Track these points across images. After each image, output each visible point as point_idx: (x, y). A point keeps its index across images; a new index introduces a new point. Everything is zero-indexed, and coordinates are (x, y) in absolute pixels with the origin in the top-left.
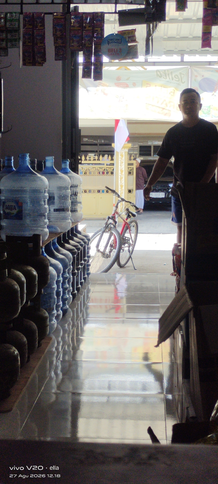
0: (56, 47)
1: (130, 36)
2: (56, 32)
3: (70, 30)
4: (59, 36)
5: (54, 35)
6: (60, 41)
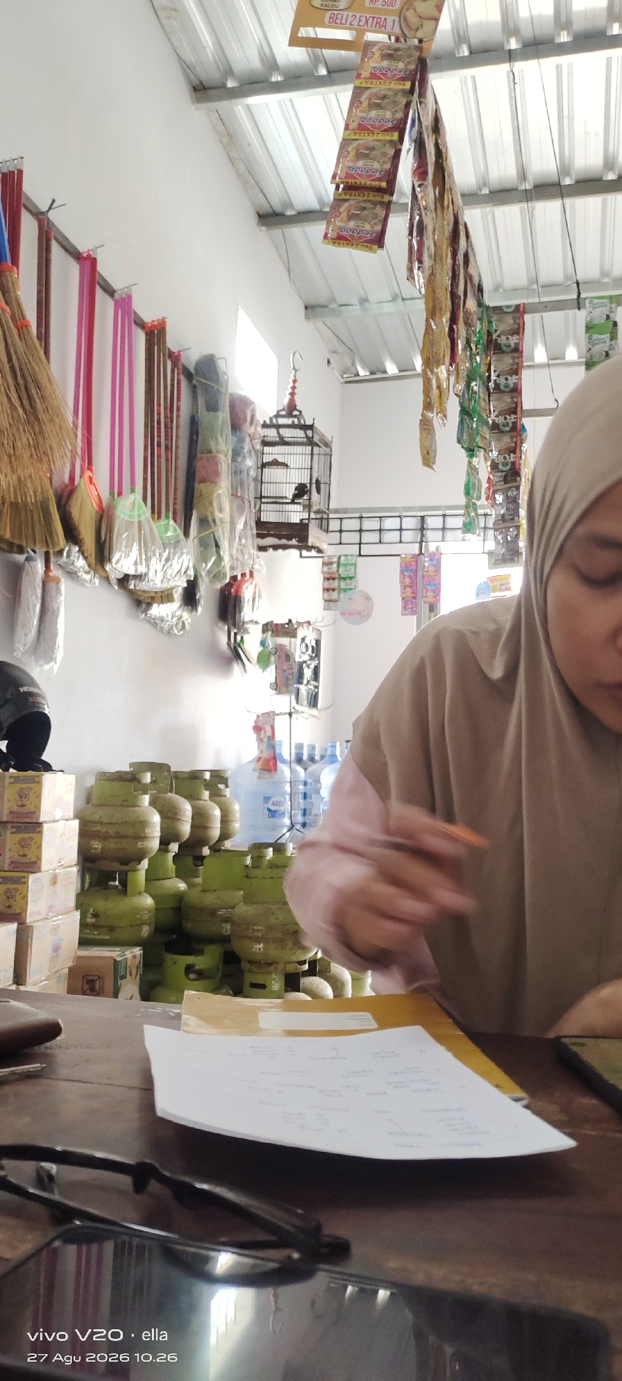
0: (403, 599)
1: (503, 582)
2: (404, 579)
3: (423, 576)
4: (407, 583)
5: (401, 583)
6: (409, 590)
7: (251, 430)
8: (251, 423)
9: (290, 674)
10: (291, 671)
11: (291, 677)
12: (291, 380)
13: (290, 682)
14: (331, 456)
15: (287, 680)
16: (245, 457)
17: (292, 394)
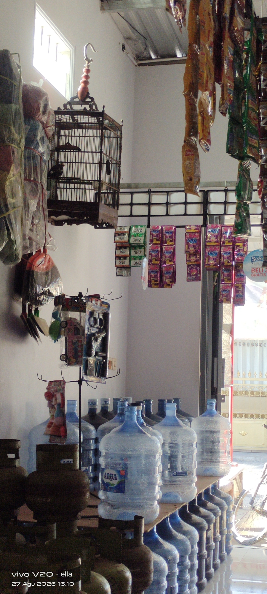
0: (188, 266)
2: (189, 249)
6: (193, 258)
7: (44, 119)
8: (44, 112)
9: (79, 346)
10: (80, 344)
11: (79, 349)
12: (84, 70)
13: (80, 354)
14: (121, 138)
15: (76, 351)
16: (38, 143)
17: (86, 83)
